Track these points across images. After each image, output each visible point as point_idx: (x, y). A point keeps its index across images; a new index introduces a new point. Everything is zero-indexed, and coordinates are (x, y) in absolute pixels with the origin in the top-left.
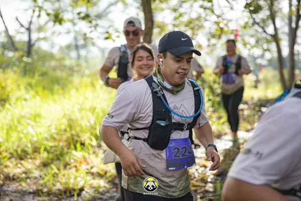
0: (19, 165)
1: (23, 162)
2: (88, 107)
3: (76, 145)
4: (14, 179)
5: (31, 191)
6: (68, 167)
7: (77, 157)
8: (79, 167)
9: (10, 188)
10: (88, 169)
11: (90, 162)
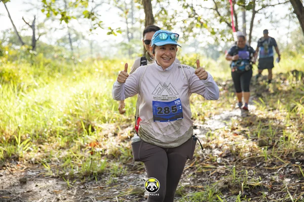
0: (39, 149)
1: (41, 146)
2: (92, 94)
3: (87, 128)
4: (36, 163)
5: (54, 175)
6: (83, 149)
7: (90, 140)
8: (94, 150)
9: (34, 173)
10: (101, 152)
11: (102, 144)
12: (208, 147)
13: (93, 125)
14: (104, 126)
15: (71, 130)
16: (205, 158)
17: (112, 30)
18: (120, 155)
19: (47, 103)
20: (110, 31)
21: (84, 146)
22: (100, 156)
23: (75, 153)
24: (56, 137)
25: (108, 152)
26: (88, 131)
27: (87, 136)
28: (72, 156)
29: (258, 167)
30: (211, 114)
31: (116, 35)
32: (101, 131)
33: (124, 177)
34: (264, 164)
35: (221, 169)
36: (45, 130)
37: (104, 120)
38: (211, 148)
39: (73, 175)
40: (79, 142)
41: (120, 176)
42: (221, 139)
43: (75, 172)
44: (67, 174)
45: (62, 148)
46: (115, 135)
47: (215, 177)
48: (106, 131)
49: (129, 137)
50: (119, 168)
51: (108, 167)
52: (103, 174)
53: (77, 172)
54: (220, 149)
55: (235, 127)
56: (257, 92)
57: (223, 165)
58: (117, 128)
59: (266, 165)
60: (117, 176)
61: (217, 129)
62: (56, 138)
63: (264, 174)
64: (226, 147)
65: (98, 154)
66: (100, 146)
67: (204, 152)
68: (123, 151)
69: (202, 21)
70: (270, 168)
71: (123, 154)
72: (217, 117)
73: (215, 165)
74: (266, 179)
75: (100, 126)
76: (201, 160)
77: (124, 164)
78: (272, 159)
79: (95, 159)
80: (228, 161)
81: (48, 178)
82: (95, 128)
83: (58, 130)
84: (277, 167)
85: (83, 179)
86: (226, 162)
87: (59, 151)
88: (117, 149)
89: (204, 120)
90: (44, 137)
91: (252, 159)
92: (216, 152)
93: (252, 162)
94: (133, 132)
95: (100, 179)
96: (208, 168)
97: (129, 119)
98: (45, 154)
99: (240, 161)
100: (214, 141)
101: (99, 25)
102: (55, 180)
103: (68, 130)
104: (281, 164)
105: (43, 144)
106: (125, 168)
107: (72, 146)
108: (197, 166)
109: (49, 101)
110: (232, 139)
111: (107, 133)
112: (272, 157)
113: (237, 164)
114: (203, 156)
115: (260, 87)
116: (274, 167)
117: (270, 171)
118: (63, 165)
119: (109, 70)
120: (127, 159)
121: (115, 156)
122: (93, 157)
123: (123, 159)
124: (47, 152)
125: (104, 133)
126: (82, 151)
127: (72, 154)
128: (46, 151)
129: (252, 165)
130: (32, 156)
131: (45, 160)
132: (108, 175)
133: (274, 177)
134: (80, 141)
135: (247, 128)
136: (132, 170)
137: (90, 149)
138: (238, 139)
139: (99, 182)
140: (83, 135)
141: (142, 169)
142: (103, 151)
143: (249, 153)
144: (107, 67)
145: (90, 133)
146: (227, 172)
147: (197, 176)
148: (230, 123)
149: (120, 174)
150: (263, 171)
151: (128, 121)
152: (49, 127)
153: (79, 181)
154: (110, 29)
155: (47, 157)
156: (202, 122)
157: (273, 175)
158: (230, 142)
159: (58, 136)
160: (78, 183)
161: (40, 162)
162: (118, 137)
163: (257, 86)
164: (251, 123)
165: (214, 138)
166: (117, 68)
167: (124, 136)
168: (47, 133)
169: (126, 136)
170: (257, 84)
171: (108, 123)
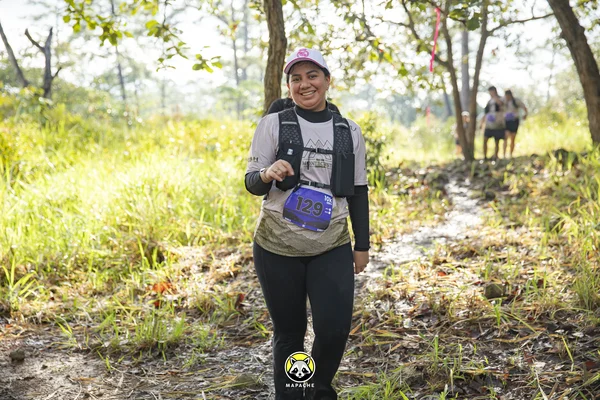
0: (52, 295)
1: (56, 288)
2: (160, 186)
3: (149, 255)
4: (44, 322)
5: (80, 345)
6: (139, 297)
7: (154, 278)
8: (161, 299)
9: (41, 342)
10: (176, 302)
11: (178, 288)
12: (387, 297)
13: (161, 249)
14: (182, 251)
15: (116, 258)
16: (381, 319)
17: (204, 62)
18: (213, 309)
19: (71, 201)
20: (200, 62)
21: (143, 290)
22: (173, 311)
23: (123, 304)
24: (86, 270)
25: (189, 303)
26: (151, 262)
27: (148, 269)
28: (117, 308)
29: (483, 337)
30: (394, 232)
31: (211, 71)
32: (176, 260)
33: (220, 353)
34: (495, 333)
35: (411, 341)
36: (66, 257)
37: (184, 240)
38: (392, 300)
39: (118, 347)
40: (132, 281)
41: (211, 351)
42: (413, 282)
43: (123, 341)
44: (106, 344)
45: (98, 293)
46: (205, 269)
47: (398, 356)
48: (187, 261)
49: (232, 274)
50: (211, 335)
51: (189, 333)
52: (178, 346)
53: (125, 342)
54: (410, 300)
55: (442, 259)
56: (487, 190)
57: (415, 332)
58: (209, 256)
59: (499, 334)
60: (206, 352)
61: (405, 263)
62: (87, 274)
63: (495, 352)
64: (422, 298)
65: (169, 305)
66: (174, 291)
67: (378, 306)
68: (218, 301)
69: (381, 47)
70: (506, 341)
71: (219, 308)
72: (407, 238)
73: (399, 332)
74: (497, 362)
75: (174, 250)
76: (371, 321)
77: (220, 327)
78: (511, 323)
79: (163, 317)
80: (425, 324)
81: (69, 352)
82: (164, 254)
83: (90, 257)
84: (520, 340)
85: (137, 355)
86: (421, 327)
87: (91, 299)
88: (207, 296)
89: (381, 244)
90: (62, 271)
91: (471, 323)
92: (403, 306)
93: (472, 328)
94: (240, 263)
95: (173, 355)
96: (385, 339)
97: (234, 238)
98: (64, 305)
99: (448, 325)
100: (399, 286)
101: (178, 50)
102: (81, 356)
103: (110, 258)
104: (528, 332)
105: (59, 285)
106: (222, 335)
107: (118, 290)
108: (363, 333)
109: (75, 199)
110: (434, 281)
111: (188, 266)
112: (511, 318)
113: (442, 331)
114: (377, 315)
115: (493, 180)
116: (514, 340)
117: (506, 346)
118: (98, 326)
119: (197, 141)
120: (226, 318)
121: (202, 311)
122: (160, 313)
123: (218, 317)
124: (68, 301)
125: (182, 265)
126: (138, 300)
127: (117, 305)
128: (65, 298)
129: (471, 333)
130: (37, 308)
131: (62, 317)
132: (189, 348)
133: (513, 359)
134: (135, 280)
135: (465, 260)
136: (236, 340)
137: (155, 296)
138: (447, 282)
139: (170, 362)
140: (141, 269)
141: (254, 338)
142: (180, 301)
143: (467, 310)
144: (191, 134)
145: (155, 264)
146: (422, 346)
147: (364, 353)
148: (431, 251)
149: (213, 347)
150: (492, 346)
151: (231, 242)
152: (74, 251)
153: (130, 359)
154: (200, 58)
155: (66, 310)
156: (377, 248)
157: (512, 353)
158: (430, 288)
159: (90, 268)
160: (127, 362)
161: (52, 320)
162: (209, 274)
163: (486, 179)
164: (472, 252)
165: (398, 279)
166: (212, 136)
167: (223, 271)
168: (69, 263)
169: (227, 271)
170: (486, 175)
171: (192, 245)
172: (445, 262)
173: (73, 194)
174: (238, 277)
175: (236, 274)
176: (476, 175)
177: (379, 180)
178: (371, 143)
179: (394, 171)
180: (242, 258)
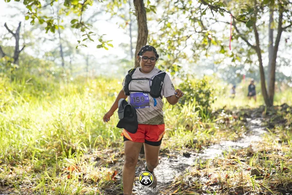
0: (11, 171)
1: (14, 168)
3: (67, 150)
4: (5, 185)
6: (60, 173)
7: (69, 163)
8: (71, 174)
10: (80, 176)
11: (82, 169)
12: (198, 176)
13: (74, 148)
14: (86, 150)
15: (47, 152)
16: (191, 186)
17: (103, 43)
18: (100, 180)
20: (100, 44)
21: (62, 169)
22: (77, 180)
23: (50, 176)
24: (31, 159)
25: (87, 177)
26: (67, 154)
27: (66, 159)
28: (46, 178)
31: (107, 49)
34: (251, 194)
36: (20, 151)
37: (87, 144)
45: (37, 171)
46: (98, 159)
49: (113, 162)
50: (97, 193)
54: (209, 177)
56: (271, 122)
62: (32, 161)
64: (216, 176)
65: (75, 178)
66: (80, 172)
67: (190, 179)
68: (103, 176)
69: (210, 36)
71: (103, 179)
73: (200, 192)
75: (82, 149)
76: (185, 187)
77: (103, 189)
78: (261, 189)
79: (72, 183)
80: (214, 189)
82: (76, 151)
83: (34, 151)
86: (212, 190)
87: (33, 174)
88: (97, 173)
89: (200, 149)
90: (17, 159)
91: (239, 188)
92: (204, 180)
93: (239, 191)
97: (116, 143)
98: (17, 176)
99: (226, 189)
101: (89, 36)
104: (270, 194)
105: (15, 166)
107: (48, 170)
108: (180, 193)
110: (224, 168)
111: (88, 157)
112: (262, 186)
113: (223, 192)
114: (188, 184)
118: (35, 188)
120: (106, 184)
121: (94, 181)
122: (70, 181)
123: (102, 184)
124: (20, 174)
125: (85, 157)
127: (47, 176)
128: (18, 173)
130: (2, 177)
131: (16, 182)
135: (245, 157)
137: (68, 173)
140: (62, 158)
142: (82, 175)
143: (238, 182)
144: (100, 86)
145: (70, 156)
151: (115, 145)
152: (25, 148)
154: (101, 41)
155: (18, 179)
156: (197, 150)
158: (222, 171)
159: (33, 157)
161: (10, 184)
162: (100, 162)
163: (273, 116)
164: (250, 153)
166: (112, 88)
167: (108, 161)
168: (22, 155)
169: (110, 160)
170: (274, 114)
171: (92, 147)
172: (233, 158)
173: (27, 118)
174: (116, 164)
175: (115, 162)
176: (267, 114)
177: (206, 115)
178: (204, 93)
179: (220, 111)
180: (119, 154)
